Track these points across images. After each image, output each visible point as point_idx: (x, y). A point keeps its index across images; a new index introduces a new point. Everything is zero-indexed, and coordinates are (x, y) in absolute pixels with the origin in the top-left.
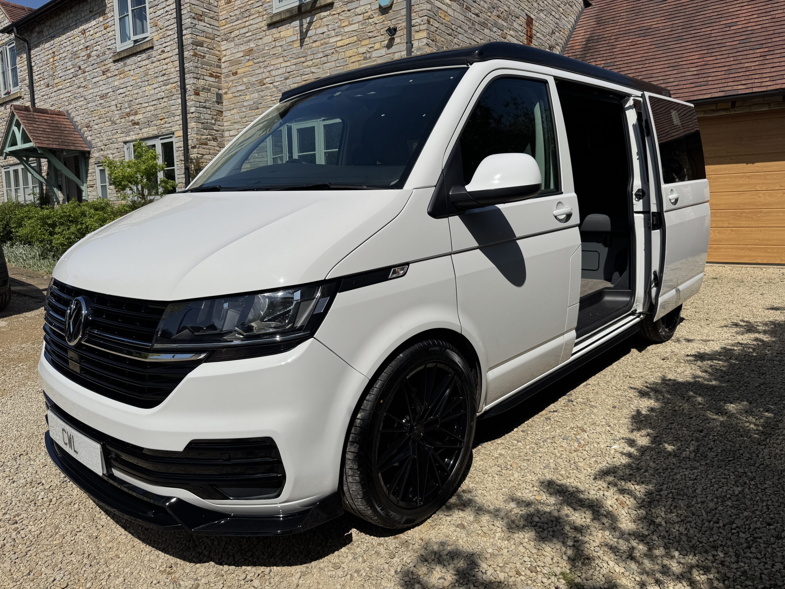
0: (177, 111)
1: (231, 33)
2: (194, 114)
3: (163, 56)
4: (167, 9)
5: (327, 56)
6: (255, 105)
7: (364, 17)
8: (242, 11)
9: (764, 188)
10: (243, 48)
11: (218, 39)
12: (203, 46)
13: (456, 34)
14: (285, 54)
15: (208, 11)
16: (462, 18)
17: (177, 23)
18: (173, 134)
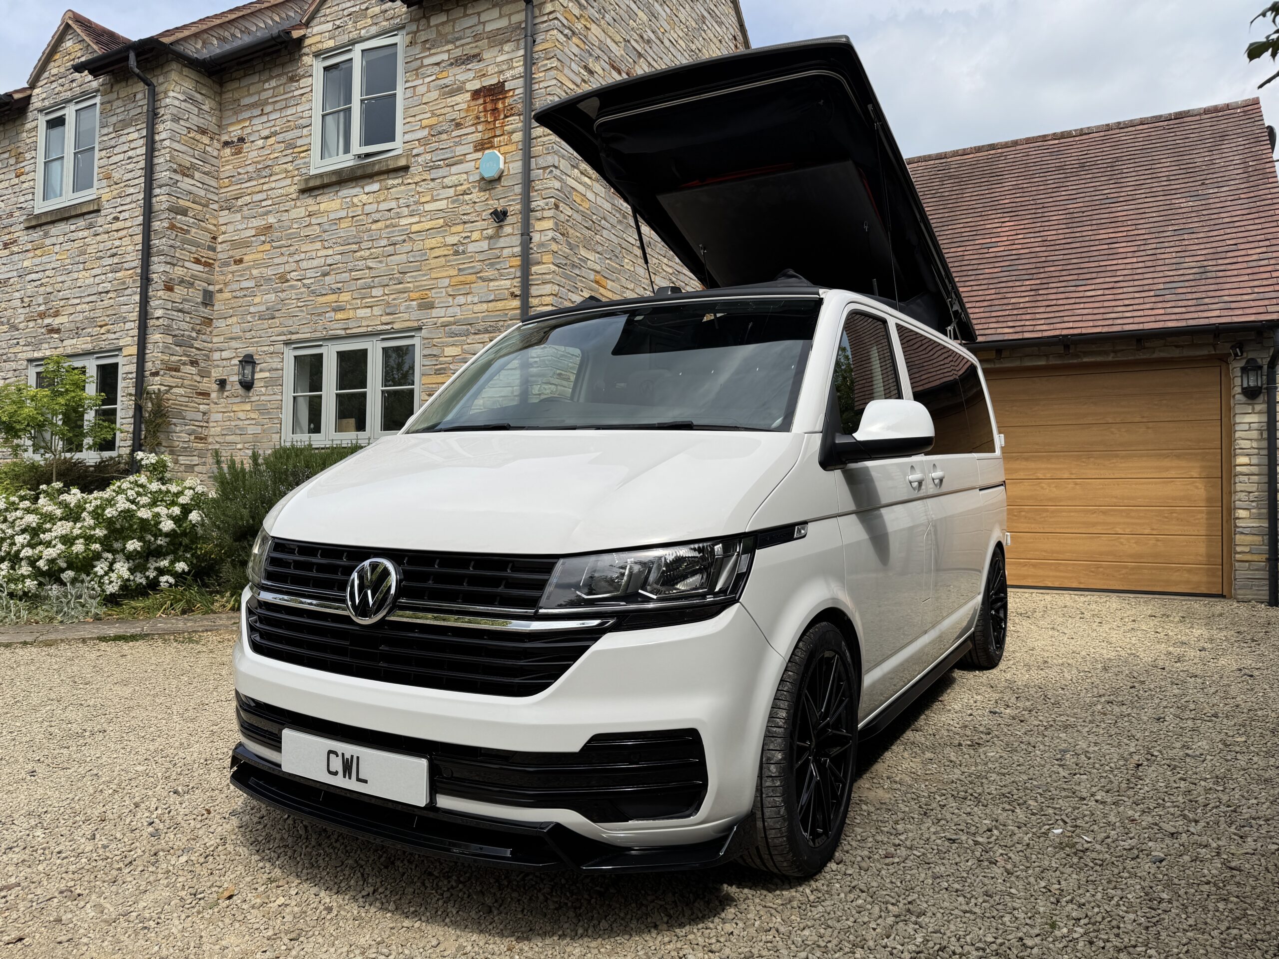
0: (131, 314)
1: (237, 198)
2: (161, 320)
3: (115, 226)
4: (130, 153)
5: (395, 244)
6: (268, 312)
7: (456, 191)
8: (259, 167)
9: (1048, 476)
10: (256, 223)
11: (215, 206)
12: (186, 216)
13: (598, 228)
14: (325, 236)
15: (201, 163)
16: (608, 206)
17: (145, 176)
18: (121, 349)
